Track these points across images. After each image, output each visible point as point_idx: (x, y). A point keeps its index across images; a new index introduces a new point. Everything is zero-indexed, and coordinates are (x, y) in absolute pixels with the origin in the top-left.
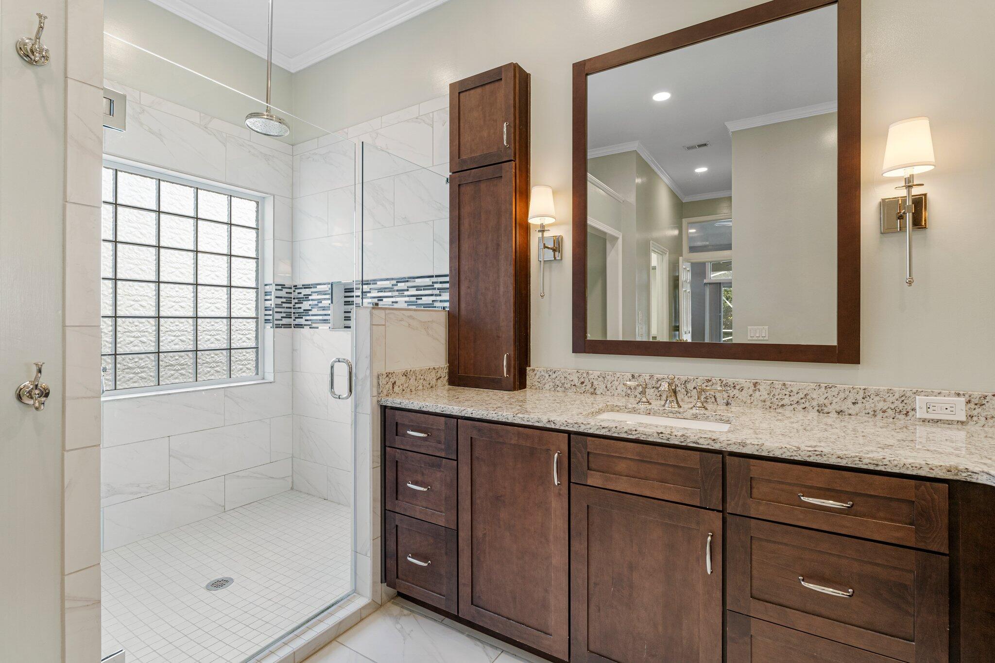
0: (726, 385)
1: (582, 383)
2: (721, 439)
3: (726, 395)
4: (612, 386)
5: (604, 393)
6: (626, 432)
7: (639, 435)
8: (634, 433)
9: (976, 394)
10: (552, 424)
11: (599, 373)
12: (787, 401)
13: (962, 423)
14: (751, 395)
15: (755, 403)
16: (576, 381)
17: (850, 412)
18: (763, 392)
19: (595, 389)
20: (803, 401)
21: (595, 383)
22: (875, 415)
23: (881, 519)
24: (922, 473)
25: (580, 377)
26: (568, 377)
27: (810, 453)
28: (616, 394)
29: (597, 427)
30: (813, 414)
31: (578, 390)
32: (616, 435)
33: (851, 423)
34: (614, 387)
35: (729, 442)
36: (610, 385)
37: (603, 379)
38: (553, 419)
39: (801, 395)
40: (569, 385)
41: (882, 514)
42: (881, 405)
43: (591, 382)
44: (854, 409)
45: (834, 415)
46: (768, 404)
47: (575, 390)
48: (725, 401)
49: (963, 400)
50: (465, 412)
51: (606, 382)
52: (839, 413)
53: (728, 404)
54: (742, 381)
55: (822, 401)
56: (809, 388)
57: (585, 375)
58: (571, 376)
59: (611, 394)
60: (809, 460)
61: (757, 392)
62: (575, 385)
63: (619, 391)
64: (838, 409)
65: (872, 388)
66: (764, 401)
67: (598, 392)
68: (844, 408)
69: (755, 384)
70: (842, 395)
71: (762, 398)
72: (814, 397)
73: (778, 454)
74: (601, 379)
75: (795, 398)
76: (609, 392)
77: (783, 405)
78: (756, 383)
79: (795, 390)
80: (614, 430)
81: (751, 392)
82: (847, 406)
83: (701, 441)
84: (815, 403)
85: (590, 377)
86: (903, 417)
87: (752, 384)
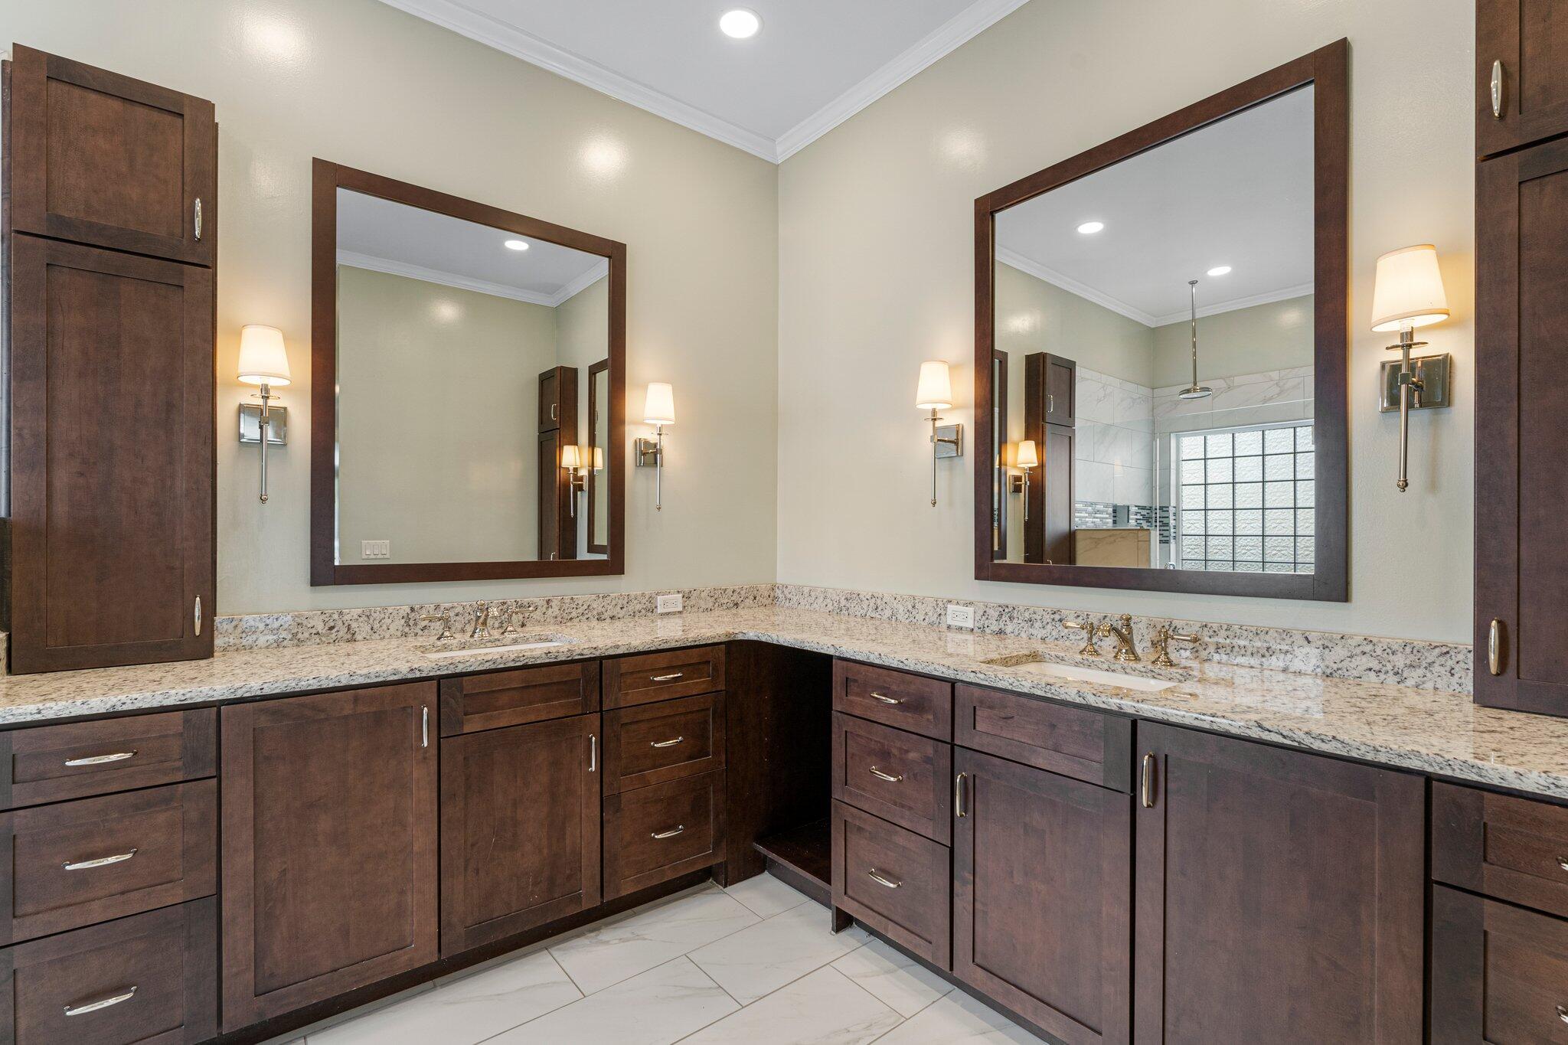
0: (521, 607)
1: (331, 628)
2: (600, 646)
3: (520, 616)
4: (381, 626)
5: (368, 637)
6: (513, 660)
7: (527, 660)
8: (522, 659)
9: (687, 590)
10: (417, 672)
11: (359, 611)
12: (574, 614)
13: (680, 612)
14: (544, 614)
15: (548, 620)
16: (320, 627)
17: (619, 616)
18: (555, 610)
19: (354, 634)
20: (587, 612)
21: (354, 625)
22: (634, 616)
23: (696, 679)
24: (716, 640)
25: (327, 619)
26: (305, 622)
27: (660, 643)
28: (387, 636)
29: (479, 662)
30: (594, 622)
31: (323, 639)
32: (502, 666)
33: (618, 624)
34: (385, 627)
35: (607, 647)
36: (378, 625)
37: (366, 619)
38: (416, 666)
39: (585, 607)
40: (306, 635)
41: (695, 676)
42: (639, 607)
43: (346, 624)
44: (622, 613)
45: (608, 620)
46: (559, 619)
47: (318, 641)
48: (520, 623)
49: (681, 595)
50: (244, 689)
51: (371, 621)
52: (612, 618)
53: (523, 625)
54: (536, 600)
55: (600, 609)
56: (591, 599)
57: (336, 616)
58: (311, 621)
59: (379, 637)
60: (659, 648)
61: (550, 609)
62: (318, 633)
63: (392, 630)
64: (611, 615)
65: (633, 593)
66: (556, 617)
67: (358, 637)
68: (615, 613)
69: (548, 602)
70: (614, 603)
71: (554, 615)
72: (595, 606)
73: (641, 649)
74: (364, 618)
75: (580, 611)
76: (377, 635)
77: (571, 619)
78: (549, 600)
79: (581, 603)
80: (499, 661)
81: (544, 610)
82: (617, 611)
83: (585, 652)
84: (595, 613)
85: (344, 619)
86: (650, 614)
87: (545, 603)
